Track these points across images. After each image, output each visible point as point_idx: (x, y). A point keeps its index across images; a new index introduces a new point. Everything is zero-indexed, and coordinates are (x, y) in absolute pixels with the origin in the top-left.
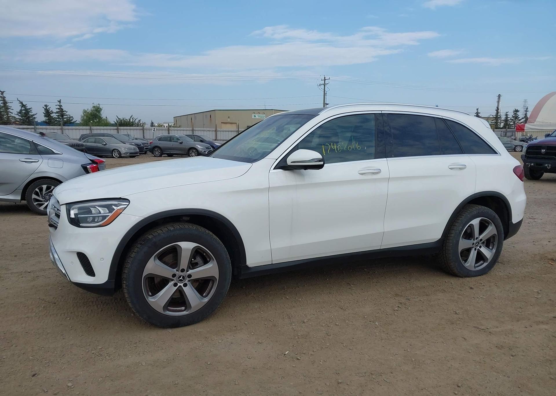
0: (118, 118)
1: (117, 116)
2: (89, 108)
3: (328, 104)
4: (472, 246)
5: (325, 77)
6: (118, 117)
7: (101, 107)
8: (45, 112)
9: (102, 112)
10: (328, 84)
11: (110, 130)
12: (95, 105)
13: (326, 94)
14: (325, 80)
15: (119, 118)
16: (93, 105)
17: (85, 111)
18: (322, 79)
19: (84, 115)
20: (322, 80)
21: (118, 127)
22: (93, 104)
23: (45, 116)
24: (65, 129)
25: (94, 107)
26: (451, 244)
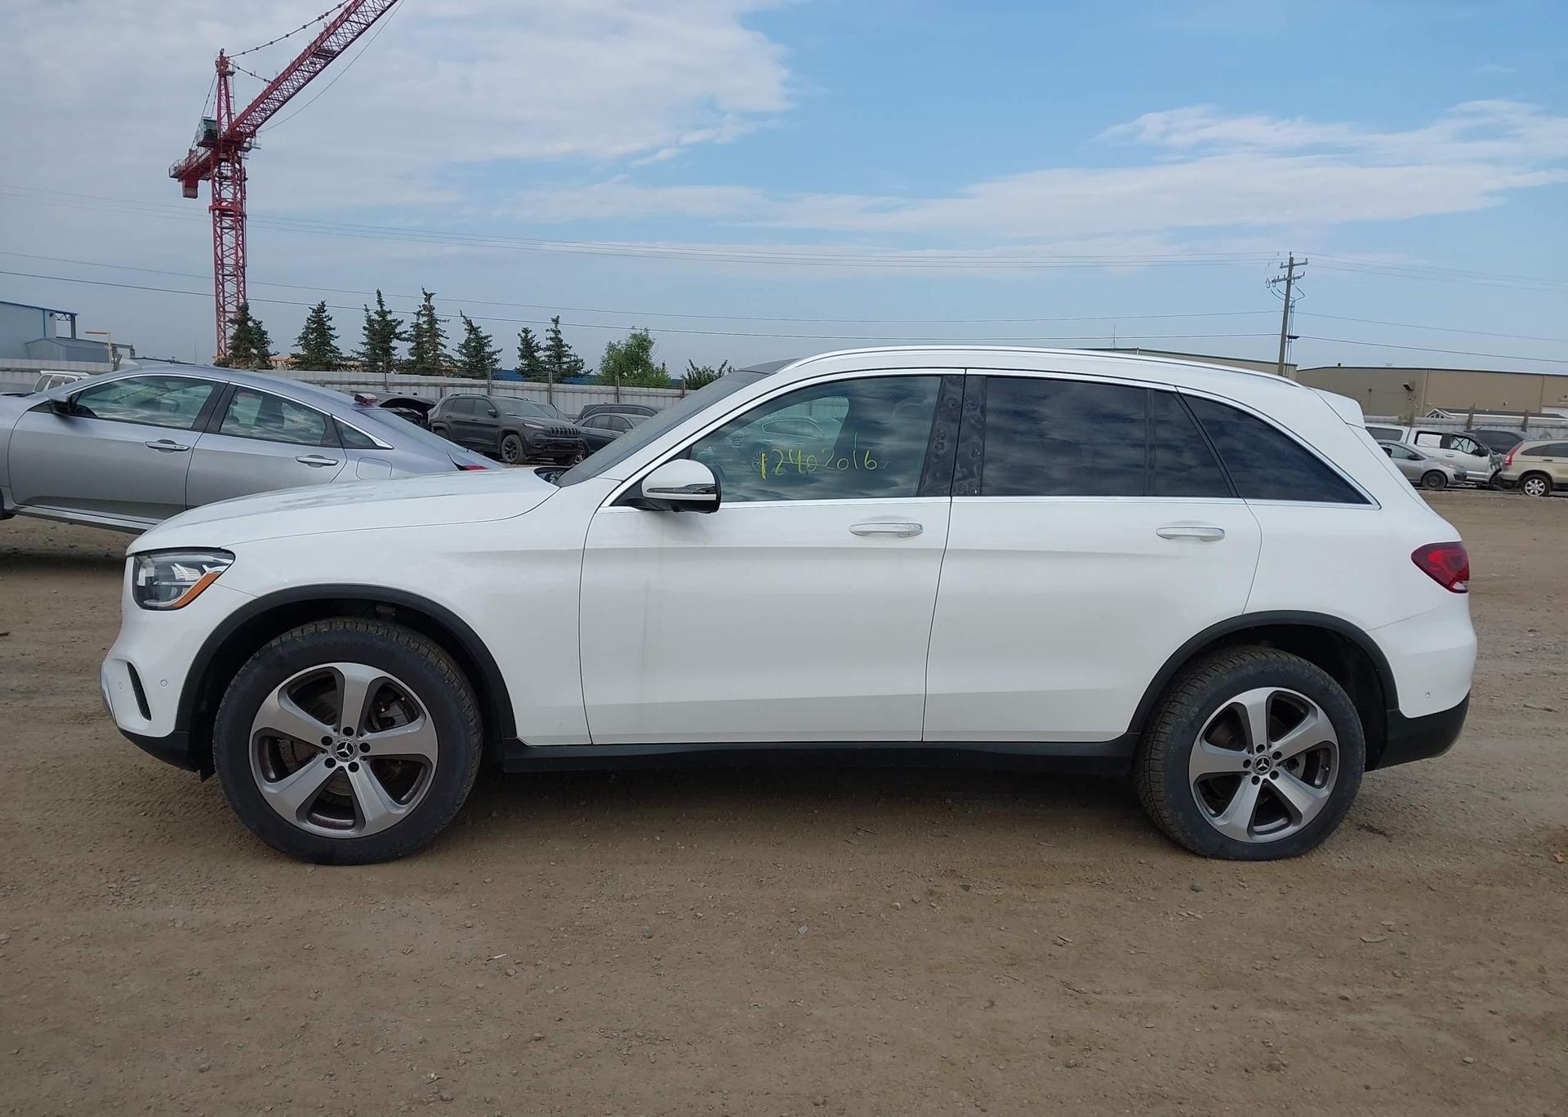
0: (693, 367)
1: (690, 361)
2: (622, 338)
3: (1296, 338)
4: (1245, 770)
5: (1291, 259)
6: (692, 364)
7: (651, 337)
8: (521, 347)
9: (652, 351)
10: (1299, 278)
11: (665, 397)
12: (638, 332)
13: (1291, 307)
14: (1291, 265)
15: (695, 366)
16: (633, 332)
17: (612, 347)
18: (1284, 264)
19: (610, 357)
20: (1281, 268)
21: (683, 392)
22: (633, 328)
23: (522, 357)
24: (557, 390)
25: (634, 336)
26: (1162, 755)
